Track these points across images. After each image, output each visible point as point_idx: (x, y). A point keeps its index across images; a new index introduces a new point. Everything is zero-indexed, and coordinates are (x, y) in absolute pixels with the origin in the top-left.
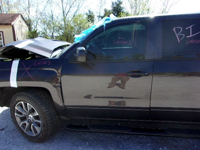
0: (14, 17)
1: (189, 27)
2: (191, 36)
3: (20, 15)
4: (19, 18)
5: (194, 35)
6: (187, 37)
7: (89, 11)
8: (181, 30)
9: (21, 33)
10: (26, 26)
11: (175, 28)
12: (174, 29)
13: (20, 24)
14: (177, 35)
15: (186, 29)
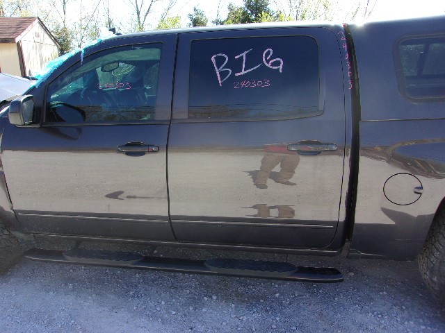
0: (23, 24)
1: (241, 55)
2: (243, 72)
3: (37, 21)
4: (35, 27)
5: (249, 70)
6: (237, 74)
7: (195, 10)
8: (226, 61)
9: (39, 59)
10: (53, 44)
11: (215, 56)
12: (213, 59)
13: (37, 40)
14: (217, 70)
15: (236, 57)
